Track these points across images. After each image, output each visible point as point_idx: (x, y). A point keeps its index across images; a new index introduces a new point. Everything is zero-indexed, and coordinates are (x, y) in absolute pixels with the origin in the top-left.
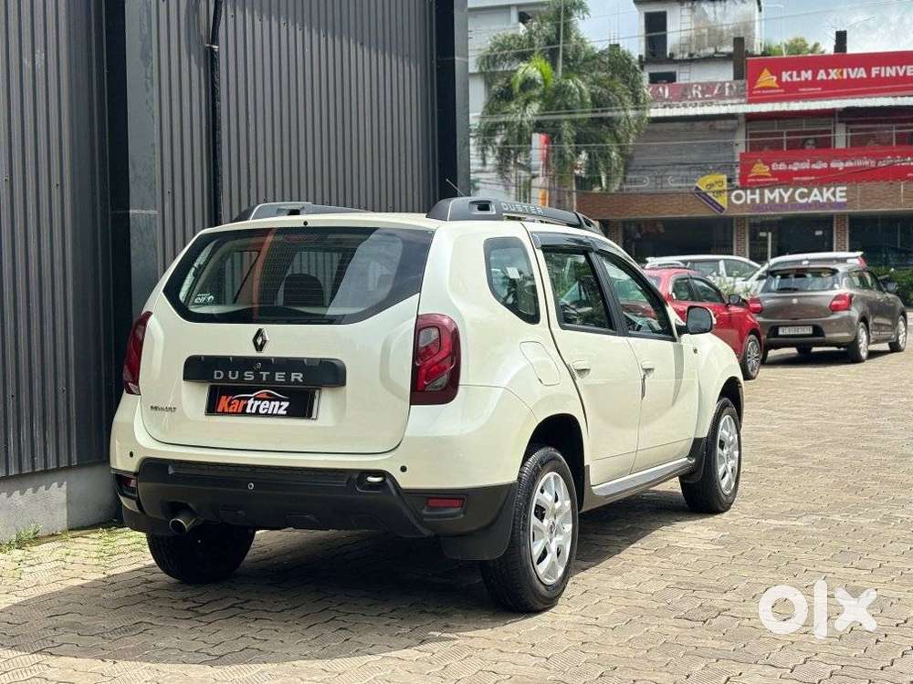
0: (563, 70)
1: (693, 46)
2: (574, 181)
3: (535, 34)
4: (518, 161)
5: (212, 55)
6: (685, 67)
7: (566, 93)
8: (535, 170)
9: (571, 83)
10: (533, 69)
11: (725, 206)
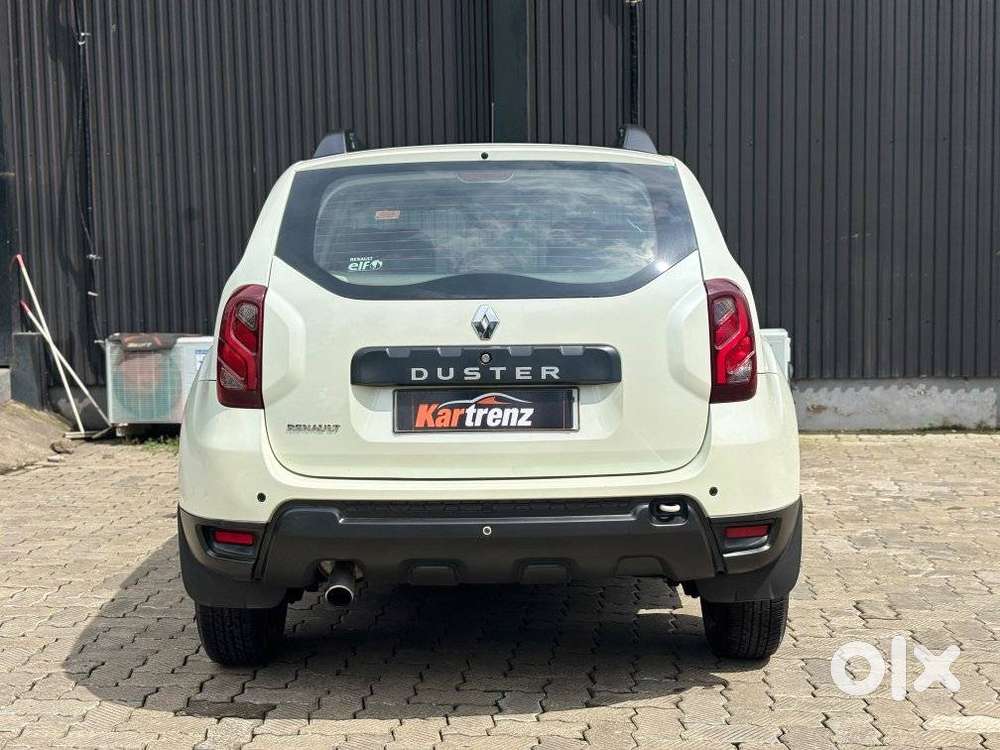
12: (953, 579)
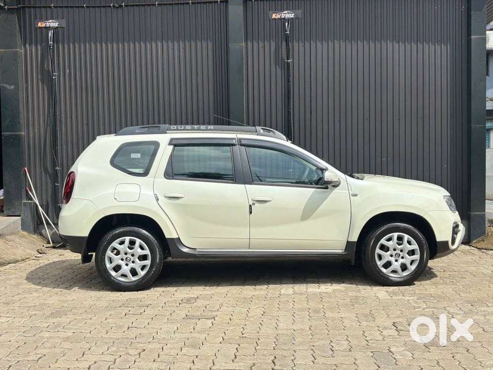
12: (435, 311)
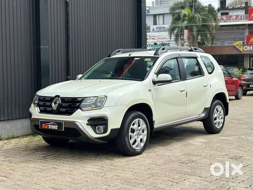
0: (194, 11)
1: (234, 5)
2: (197, 43)
3: (186, 2)
4: (181, 38)
5: (67, 3)
6: (231, 11)
7: (195, 18)
8: (185, 40)
9: (196, 15)
10: (186, 11)
11: (242, 51)
